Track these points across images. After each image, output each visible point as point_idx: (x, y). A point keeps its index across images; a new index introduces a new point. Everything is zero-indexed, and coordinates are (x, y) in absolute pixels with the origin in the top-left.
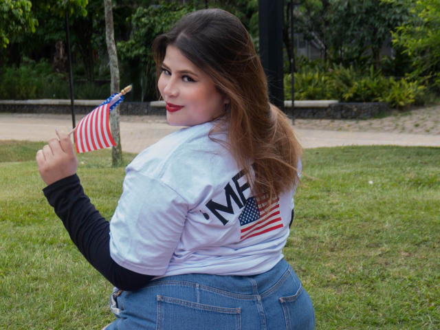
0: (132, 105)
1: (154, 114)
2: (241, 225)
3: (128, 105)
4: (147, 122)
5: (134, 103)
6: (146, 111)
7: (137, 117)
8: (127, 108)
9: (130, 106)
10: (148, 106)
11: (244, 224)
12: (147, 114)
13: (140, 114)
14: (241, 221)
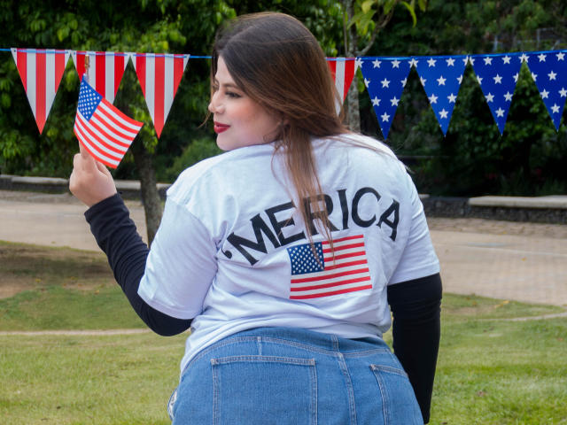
0: (442, 202)
1: (473, 217)
2: (293, 274)
3: (436, 202)
4: (461, 231)
5: (446, 199)
6: (462, 212)
7: (449, 222)
8: (435, 205)
9: (439, 205)
10: (465, 203)
11: (297, 273)
12: (463, 216)
13: (453, 215)
14: (293, 269)
